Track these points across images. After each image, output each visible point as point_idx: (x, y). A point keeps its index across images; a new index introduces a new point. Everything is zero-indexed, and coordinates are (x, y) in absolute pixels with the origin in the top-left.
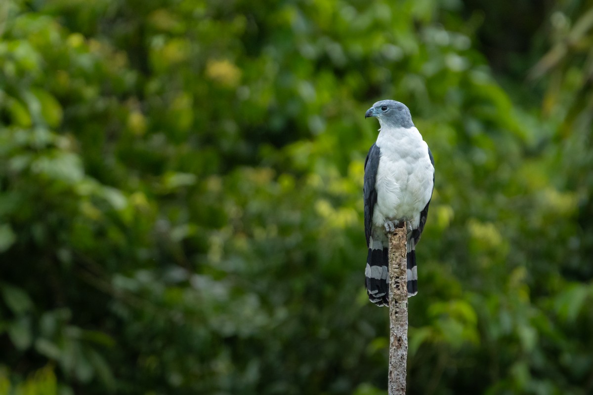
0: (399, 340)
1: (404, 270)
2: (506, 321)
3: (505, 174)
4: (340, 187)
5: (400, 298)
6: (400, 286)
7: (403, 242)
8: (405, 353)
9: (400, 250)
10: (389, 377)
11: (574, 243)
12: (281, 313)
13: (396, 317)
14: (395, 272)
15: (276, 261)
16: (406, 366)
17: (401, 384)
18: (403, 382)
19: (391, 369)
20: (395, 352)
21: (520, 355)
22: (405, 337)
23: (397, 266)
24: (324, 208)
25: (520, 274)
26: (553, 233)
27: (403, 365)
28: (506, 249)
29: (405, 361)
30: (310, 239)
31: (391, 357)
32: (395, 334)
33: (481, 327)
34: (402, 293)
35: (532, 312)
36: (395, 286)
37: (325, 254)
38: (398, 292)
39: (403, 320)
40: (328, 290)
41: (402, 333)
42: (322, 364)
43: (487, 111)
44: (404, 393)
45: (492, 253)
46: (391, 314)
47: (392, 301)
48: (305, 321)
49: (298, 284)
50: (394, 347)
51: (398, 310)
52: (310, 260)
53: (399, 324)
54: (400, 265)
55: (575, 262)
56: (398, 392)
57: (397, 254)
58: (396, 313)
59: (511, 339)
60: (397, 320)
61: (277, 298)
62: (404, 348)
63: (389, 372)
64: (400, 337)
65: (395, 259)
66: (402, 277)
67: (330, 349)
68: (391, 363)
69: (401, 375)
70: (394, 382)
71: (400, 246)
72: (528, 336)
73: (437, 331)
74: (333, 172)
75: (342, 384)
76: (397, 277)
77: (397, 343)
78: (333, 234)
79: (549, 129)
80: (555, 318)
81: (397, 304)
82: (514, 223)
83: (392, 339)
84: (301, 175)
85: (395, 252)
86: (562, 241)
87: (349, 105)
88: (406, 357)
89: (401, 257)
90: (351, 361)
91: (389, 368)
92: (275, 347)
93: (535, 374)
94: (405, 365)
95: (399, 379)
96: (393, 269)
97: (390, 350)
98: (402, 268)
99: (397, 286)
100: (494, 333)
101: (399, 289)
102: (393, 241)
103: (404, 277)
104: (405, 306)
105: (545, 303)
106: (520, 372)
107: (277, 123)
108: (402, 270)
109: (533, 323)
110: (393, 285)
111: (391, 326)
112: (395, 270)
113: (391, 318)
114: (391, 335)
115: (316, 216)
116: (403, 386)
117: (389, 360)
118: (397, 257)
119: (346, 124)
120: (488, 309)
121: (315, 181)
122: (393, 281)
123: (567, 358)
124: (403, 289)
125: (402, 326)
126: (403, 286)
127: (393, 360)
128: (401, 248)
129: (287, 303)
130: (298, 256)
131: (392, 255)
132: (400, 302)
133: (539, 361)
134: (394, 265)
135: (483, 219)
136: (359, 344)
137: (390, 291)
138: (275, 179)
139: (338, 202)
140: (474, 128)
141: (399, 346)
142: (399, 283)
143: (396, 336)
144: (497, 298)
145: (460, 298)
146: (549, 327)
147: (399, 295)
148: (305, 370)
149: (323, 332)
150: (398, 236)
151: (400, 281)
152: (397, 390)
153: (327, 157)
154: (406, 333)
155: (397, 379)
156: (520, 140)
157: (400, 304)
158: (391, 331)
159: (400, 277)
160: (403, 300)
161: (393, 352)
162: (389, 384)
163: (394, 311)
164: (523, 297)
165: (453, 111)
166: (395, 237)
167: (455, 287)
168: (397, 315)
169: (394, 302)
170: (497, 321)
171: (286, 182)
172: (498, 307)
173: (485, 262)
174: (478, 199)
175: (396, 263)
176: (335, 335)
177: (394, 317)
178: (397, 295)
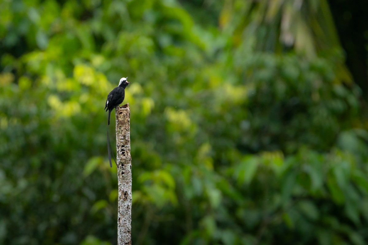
0: (126, 194)
1: (128, 140)
2: (198, 185)
3: (191, 74)
4: (66, 85)
5: (125, 162)
6: (126, 152)
7: (127, 119)
8: (130, 204)
9: (125, 125)
10: (118, 223)
11: (245, 125)
12: (23, 184)
13: (123, 176)
14: (121, 142)
15: (17, 144)
16: (131, 214)
17: (128, 228)
18: (129, 225)
19: (120, 217)
20: (122, 203)
21: (209, 210)
22: (130, 191)
23: (123, 138)
24: (54, 101)
25: (206, 149)
26: (229, 118)
27: (129, 213)
28: (195, 130)
29: (130, 210)
30: (44, 126)
31: (119, 207)
32: (122, 190)
33: (178, 191)
34: (127, 158)
35: (217, 178)
36: (121, 153)
37: (56, 137)
38: (124, 157)
39: (128, 179)
40: (59, 165)
41: (127, 189)
42: (54, 221)
43: (175, 28)
44: (130, 235)
45: (184, 133)
46: (119, 174)
47: (119, 164)
48: (41, 188)
49: (36, 161)
50: (122, 200)
51: (124, 171)
52: (45, 142)
53: (125, 182)
54: (124, 136)
55: (246, 140)
56: (125, 234)
57: (122, 128)
58: (123, 173)
59: (202, 199)
60: (123, 179)
61: (20, 172)
62: (129, 200)
63: (118, 219)
64: (126, 192)
65: (121, 132)
66: (127, 145)
67: (61, 210)
68: (119, 212)
69: (127, 221)
70: (122, 226)
71: (124, 122)
72: (215, 196)
73: (145, 194)
74: (60, 74)
75: (71, 237)
76: (123, 146)
77: (124, 196)
78: (62, 121)
79: (221, 41)
80: (233, 182)
81: (124, 167)
82: (199, 111)
83: (120, 194)
84: (35, 77)
85: (121, 126)
86: (236, 123)
87: (71, 22)
88: (130, 207)
89: (125, 130)
90: (77, 220)
91: (118, 215)
92: (19, 209)
93: (220, 225)
94: (130, 212)
95: (126, 224)
96: (119, 140)
97: (119, 202)
98: (126, 139)
99: (123, 153)
100: (189, 194)
101: (124, 155)
102: (119, 118)
103: (128, 146)
104: (130, 168)
105: (226, 171)
106: (209, 223)
107: (11, 40)
108: (127, 140)
109: (218, 186)
110: (119, 152)
111: (119, 184)
112: (121, 140)
113: (118, 177)
114: (119, 190)
115: (49, 107)
116: (129, 229)
117: (118, 209)
118: (122, 131)
119: (69, 37)
120: (184, 177)
121: (47, 81)
122: (120, 149)
123: (241, 213)
124: (128, 155)
125: (127, 183)
126: (127, 153)
127: (121, 210)
128: (125, 123)
129: (27, 176)
130: (35, 139)
131: (119, 129)
132: (125, 165)
133: (223, 215)
134: (120, 137)
135: (177, 108)
136: (83, 206)
137: (117, 157)
138: (16, 81)
139: (65, 97)
140: (165, 41)
141: (125, 198)
142: (124, 150)
143: (123, 191)
144: (190, 168)
145: (161, 168)
146: (230, 190)
147: (124, 159)
148: (42, 227)
149: (55, 197)
150: (123, 114)
151: (125, 149)
152: (125, 232)
153: (54, 63)
154: (131, 188)
155: (124, 224)
156: (201, 50)
157: (125, 166)
158: (119, 188)
159: (125, 146)
160: (128, 163)
161: (121, 203)
162: (118, 228)
163: (121, 172)
164: (208, 166)
165: (149, 28)
166: (121, 115)
167: (157, 160)
168: (123, 175)
169: (121, 165)
170: (191, 184)
171: (24, 82)
172: (191, 174)
173: (178, 140)
174: (172, 92)
175: (121, 135)
176: (65, 199)
177: (121, 177)
178: (123, 160)
